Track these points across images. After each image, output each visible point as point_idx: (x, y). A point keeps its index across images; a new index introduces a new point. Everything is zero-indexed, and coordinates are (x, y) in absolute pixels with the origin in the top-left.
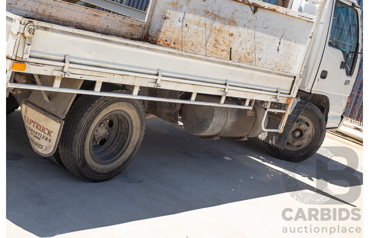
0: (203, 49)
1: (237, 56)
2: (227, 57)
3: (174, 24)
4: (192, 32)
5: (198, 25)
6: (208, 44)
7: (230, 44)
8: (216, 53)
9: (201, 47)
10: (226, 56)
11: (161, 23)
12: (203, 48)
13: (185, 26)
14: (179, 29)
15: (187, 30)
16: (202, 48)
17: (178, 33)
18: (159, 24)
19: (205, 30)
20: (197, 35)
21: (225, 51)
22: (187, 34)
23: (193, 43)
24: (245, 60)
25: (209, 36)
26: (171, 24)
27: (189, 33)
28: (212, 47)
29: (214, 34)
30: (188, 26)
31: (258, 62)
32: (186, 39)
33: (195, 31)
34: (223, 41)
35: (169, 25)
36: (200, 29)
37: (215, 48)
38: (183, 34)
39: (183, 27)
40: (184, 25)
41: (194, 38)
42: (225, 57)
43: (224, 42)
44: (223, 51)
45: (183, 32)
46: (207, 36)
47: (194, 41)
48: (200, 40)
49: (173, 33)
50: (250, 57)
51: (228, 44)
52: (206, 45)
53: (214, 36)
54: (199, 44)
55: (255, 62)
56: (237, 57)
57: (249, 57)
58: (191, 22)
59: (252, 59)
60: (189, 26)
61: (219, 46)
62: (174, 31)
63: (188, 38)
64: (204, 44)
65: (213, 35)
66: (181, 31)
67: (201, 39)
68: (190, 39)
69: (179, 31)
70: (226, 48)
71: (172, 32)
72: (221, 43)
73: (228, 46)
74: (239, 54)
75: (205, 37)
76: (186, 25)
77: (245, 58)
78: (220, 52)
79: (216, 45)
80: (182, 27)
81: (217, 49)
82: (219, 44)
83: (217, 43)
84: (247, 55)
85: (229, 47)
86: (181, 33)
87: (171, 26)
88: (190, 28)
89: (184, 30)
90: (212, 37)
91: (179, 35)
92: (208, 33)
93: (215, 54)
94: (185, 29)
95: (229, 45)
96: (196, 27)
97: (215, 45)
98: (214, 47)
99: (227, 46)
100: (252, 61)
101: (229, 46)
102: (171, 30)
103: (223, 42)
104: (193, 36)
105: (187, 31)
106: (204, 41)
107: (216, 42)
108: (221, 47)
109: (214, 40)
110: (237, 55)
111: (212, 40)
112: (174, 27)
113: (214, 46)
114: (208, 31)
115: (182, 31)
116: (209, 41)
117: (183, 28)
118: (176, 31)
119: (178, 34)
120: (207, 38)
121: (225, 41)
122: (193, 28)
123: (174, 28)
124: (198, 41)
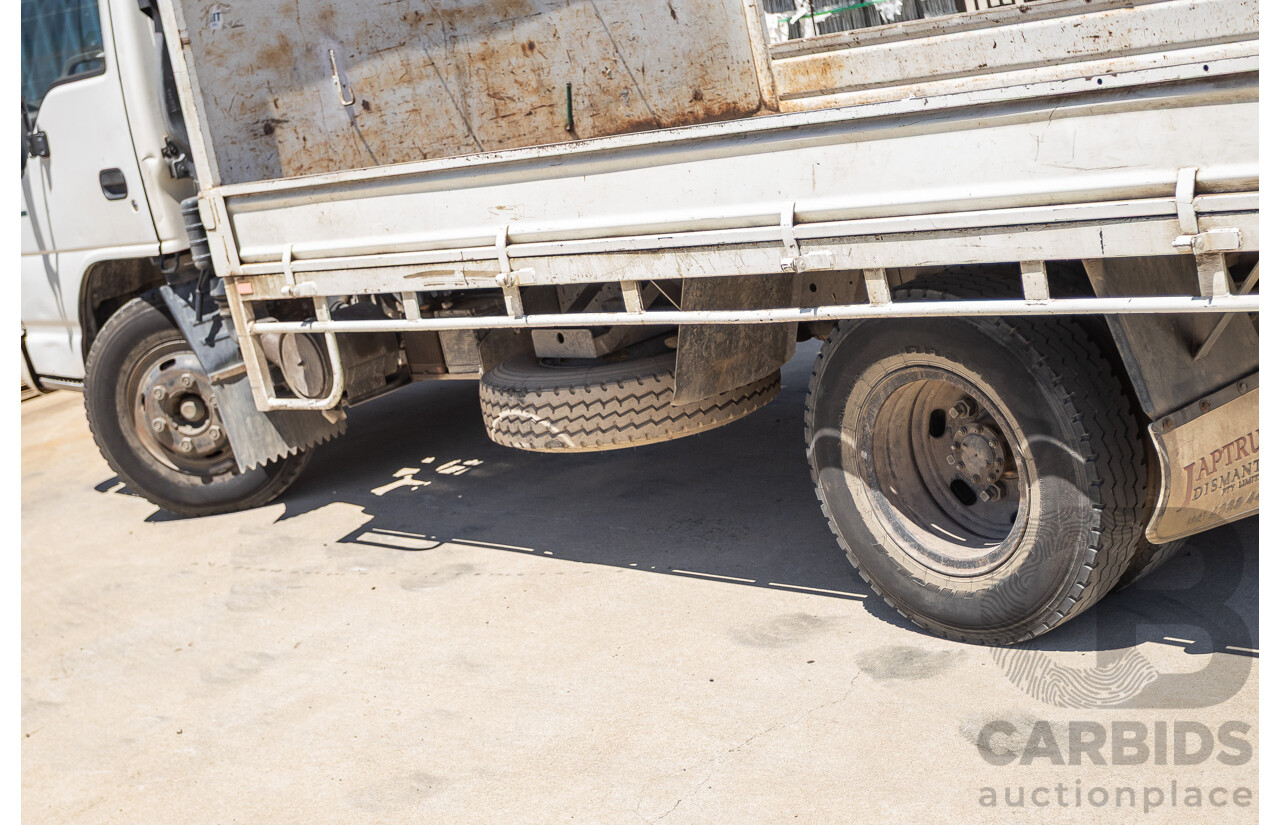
0: (469, 149)
1: (580, 101)
2: (553, 123)
3: (315, 131)
4: (399, 118)
5: (408, 79)
6: (475, 123)
7: (542, 78)
8: (514, 136)
9: (459, 149)
10: (549, 125)
11: (260, 159)
12: (467, 145)
13: (364, 112)
14: (347, 136)
15: (379, 120)
16: (463, 149)
17: (350, 151)
18: (252, 165)
19: (440, 83)
20: (423, 115)
21: (538, 110)
22: (386, 136)
23: (425, 151)
24: (606, 98)
25: (465, 95)
26: (301, 137)
27: (390, 127)
28: (493, 123)
29: (474, 78)
30: (373, 107)
31: (644, 80)
32: (392, 152)
33: (410, 106)
34: (516, 81)
35: (299, 145)
36: (423, 88)
37: (503, 122)
38: (369, 144)
39: (358, 121)
40: (358, 109)
41: (420, 132)
42: (547, 128)
43: (521, 85)
44: (530, 113)
45: (366, 138)
46: (458, 96)
47: (425, 141)
48: (442, 125)
49: (331, 164)
50: (617, 80)
51: (534, 84)
52: (470, 129)
53: (480, 84)
54: (445, 141)
55: (635, 87)
56: (581, 107)
57: (613, 84)
58: (376, 85)
59: (623, 84)
60: (377, 102)
61: (511, 105)
62: (330, 151)
63: (398, 145)
64: (462, 129)
65: (476, 83)
66: (358, 139)
67: (442, 123)
68: (408, 143)
69: (352, 142)
70: (534, 99)
71: (325, 164)
72: (513, 91)
73: (537, 88)
74: (581, 91)
75: (451, 106)
76: (366, 105)
77: (605, 91)
78: (525, 125)
79: (500, 108)
80: (352, 124)
81: (512, 118)
82: (508, 101)
83: (501, 99)
84: (604, 81)
85: (542, 90)
86: (362, 147)
87: (309, 144)
88: (383, 106)
89: (366, 128)
90: (475, 93)
91: (357, 156)
92: (454, 86)
93: (514, 140)
94: (369, 121)
95: (540, 84)
96: (405, 91)
97: (497, 110)
98: (499, 119)
99: (536, 91)
100: (626, 88)
101: (542, 86)
102: (317, 158)
103: (516, 85)
104: (409, 128)
105: (380, 125)
106: (458, 121)
107: (497, 101)
108: (520, 105)
109: (485, 98)
110: (579, 99)
111: (478, 101)
112: (321, 139)
113: (498, 115)
114: (452, 78)
115: (361, 136)
116: (471, 110)
117: (359, 125)
118: (339, 149)
119: (351, 158)
120: (459, 105)
121: (518, 78)
122: (394, 101)
123: (326, 143)
124: (438, 136)
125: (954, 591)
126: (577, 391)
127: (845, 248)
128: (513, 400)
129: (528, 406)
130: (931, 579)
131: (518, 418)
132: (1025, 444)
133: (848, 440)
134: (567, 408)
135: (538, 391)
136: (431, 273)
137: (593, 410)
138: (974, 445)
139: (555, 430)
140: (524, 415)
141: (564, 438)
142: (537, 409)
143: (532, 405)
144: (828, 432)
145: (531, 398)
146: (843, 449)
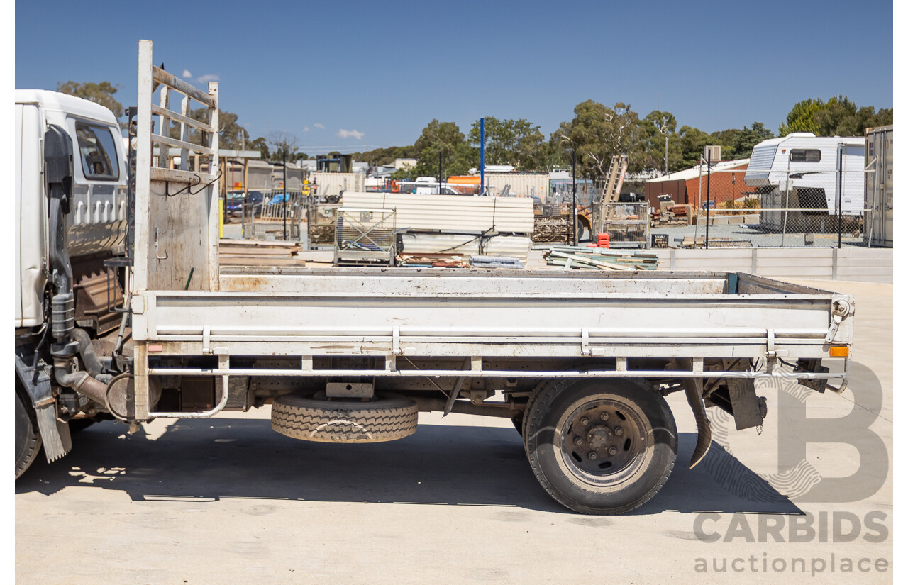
125: (602, 493)
126: (379, 411)
127: (612, 348)
128: (341, 415)
129: (352, 418)
130: (590, 489)
131: (343, 424)
132: (650, 432)
133: (558, 431)
134: (374, 419)
135: (359, 411)
136: (334, 347)
137: (378, 421)
138: (601, 435)
139: (365, 430)
140: (348, 422)
141: (369, 434)
142: (357, 420)
143: (354, 417)
144: (549, 428)
145: (352, 414)
146: (555, 435)
